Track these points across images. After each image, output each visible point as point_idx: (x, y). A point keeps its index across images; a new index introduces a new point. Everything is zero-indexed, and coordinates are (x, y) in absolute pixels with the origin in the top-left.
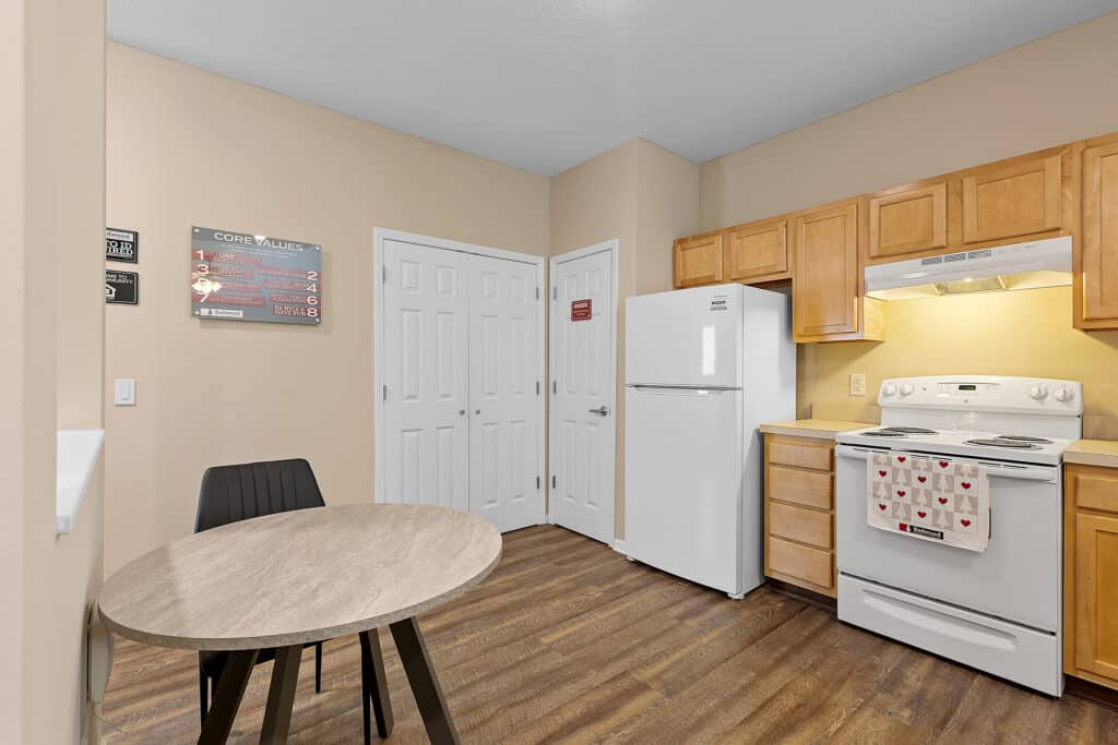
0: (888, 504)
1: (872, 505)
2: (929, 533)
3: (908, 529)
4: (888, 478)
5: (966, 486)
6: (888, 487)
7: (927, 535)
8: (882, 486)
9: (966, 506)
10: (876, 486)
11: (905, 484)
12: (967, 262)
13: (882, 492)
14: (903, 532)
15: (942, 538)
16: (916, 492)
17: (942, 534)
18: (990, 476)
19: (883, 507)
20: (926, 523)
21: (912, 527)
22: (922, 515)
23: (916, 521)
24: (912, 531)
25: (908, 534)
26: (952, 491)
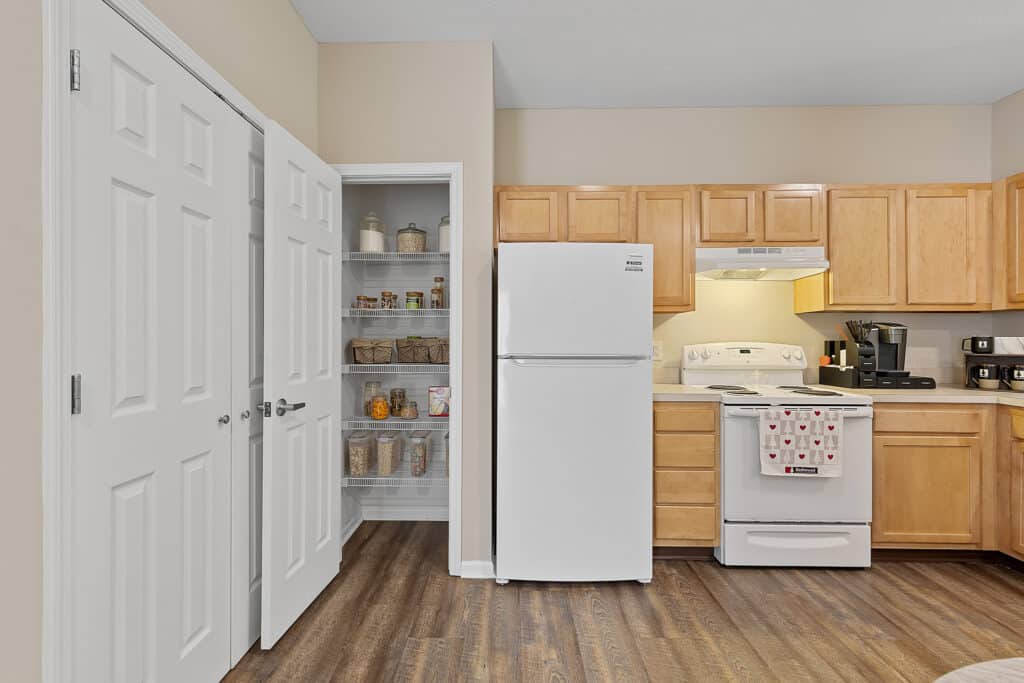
0: (777, 452)
1: (764, 455)
2: (807, 470)
3: (792, 470)
4: (777, 430)
5: (831, 428)
6: (777, 438)
7: (807, 472)
8: (773, 438)
9: (831, 444)
10: (768, 439)
11: (790, 433)
12: (767, 255)
13: (773, 443)
14: (788, 474)
15: (816, 472)
16: (798, 439)
17: (816, 469)
18: (845, 418)
19: (773, 456)
20: (805, 463)
21: (794, 468)
22: (802, 457)
23: (799, 463)
24: (795, 472)
25: (792, 474)
26: (823, 434)
